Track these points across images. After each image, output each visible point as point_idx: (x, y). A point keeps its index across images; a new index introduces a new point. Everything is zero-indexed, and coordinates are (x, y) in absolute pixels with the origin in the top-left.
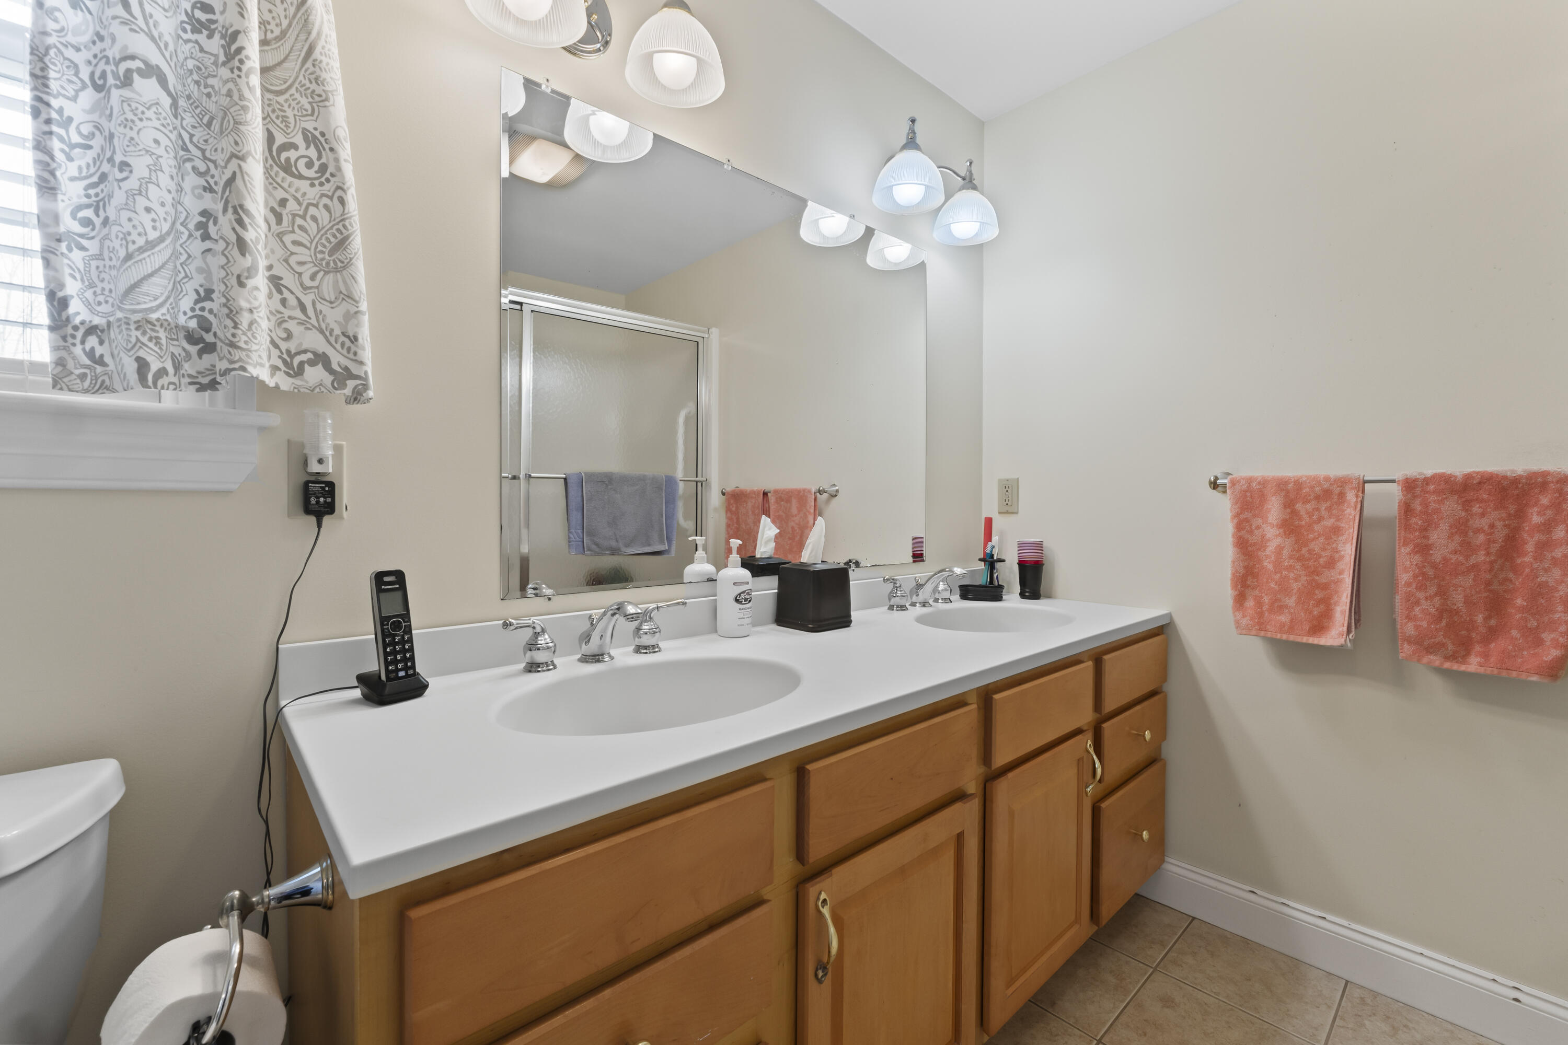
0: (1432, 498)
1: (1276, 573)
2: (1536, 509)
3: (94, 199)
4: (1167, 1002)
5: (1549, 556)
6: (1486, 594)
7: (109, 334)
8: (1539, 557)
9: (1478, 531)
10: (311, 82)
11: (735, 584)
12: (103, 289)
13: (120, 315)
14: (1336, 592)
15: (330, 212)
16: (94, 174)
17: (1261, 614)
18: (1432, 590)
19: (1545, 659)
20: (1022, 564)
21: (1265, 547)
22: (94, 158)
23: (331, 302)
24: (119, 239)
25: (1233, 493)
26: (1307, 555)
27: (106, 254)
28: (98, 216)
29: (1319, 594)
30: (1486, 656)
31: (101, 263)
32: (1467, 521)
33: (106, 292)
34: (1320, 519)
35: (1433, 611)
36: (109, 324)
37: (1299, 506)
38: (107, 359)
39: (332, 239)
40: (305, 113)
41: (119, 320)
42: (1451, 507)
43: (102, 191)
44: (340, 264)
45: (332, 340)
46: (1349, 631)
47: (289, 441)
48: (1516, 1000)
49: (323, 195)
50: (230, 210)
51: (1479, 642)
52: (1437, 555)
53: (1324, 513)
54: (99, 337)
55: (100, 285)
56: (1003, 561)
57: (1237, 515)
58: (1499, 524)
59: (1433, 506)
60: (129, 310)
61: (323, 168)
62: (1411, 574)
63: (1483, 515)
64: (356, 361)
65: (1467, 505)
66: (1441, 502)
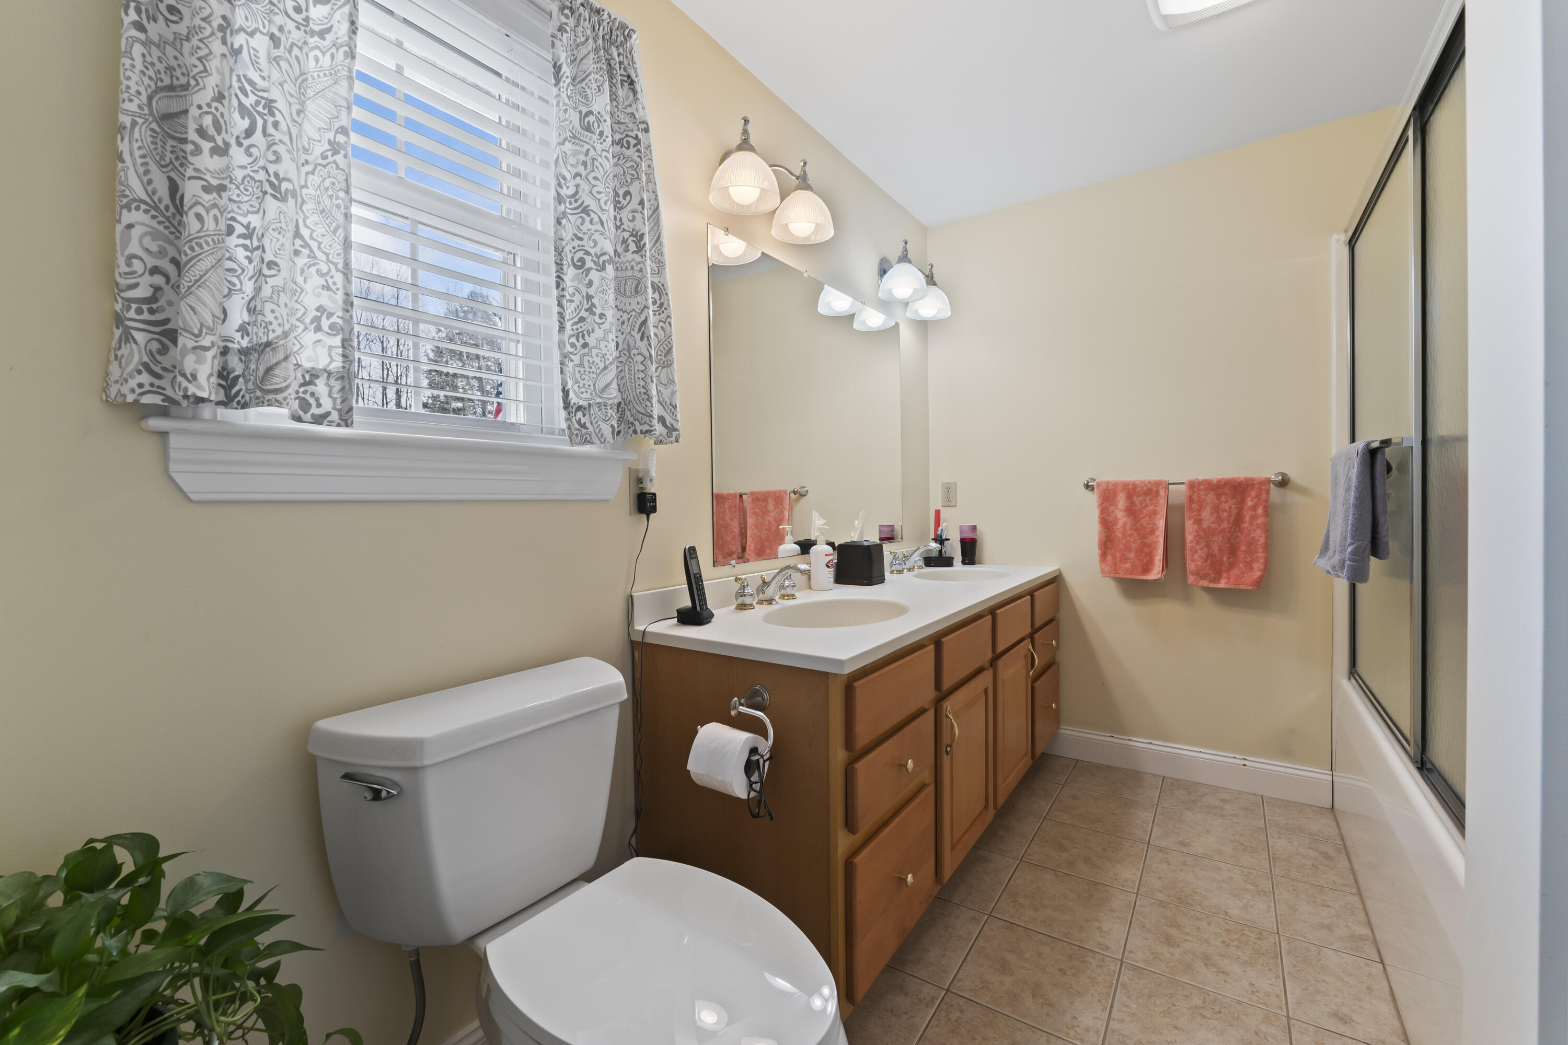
0: (1202, 493)
1: (1123, 539)
2: (1249, 498)
3: (575, 331)
4: (1075, 798)
5: (1255, 523)
6: (1228, 545)
7: (590, 410)
8: (1251, 524)
9: (1224, 511)
10: (659, 255)
11: (826, 555)
12: (584, 385)
13: (599, 400)
14: (1156, 548)
15: (665, 332)
16: (576, 316)
17: (1115, 564)
18: (1203, 544)
19: (1254, 577)
20: (963, 542)
21: (1117, 524)
22: (575, 308)
23: (665, 385)
24: (599, 357)
25: (1098, 491)
26: (1139, 527)
27: (586, 364)
28: (578, 341)
29: (1147, 550)
30: (1229, 579)
31: (582, 370)
32: (1219, 505)
33: (587, 386)
34: (1146, 506)
35: (1204, 555)
36: (590, 405)
37: (1135, 499)
38: (588, 425)
39: (666, 348)
40: (654, 272)
41: (598, 403)
42: (1211, 498)
43: (581, 327)
44: (669, 362)
45: (666, 408)
46: (1163, 570)
47: (629, 468)
48: (1244, 765)
49: (660, 321)
50: (646, 339)
51: (1225, 571)
52: (1205, 525)
53: (1148, 502)
54: (583, 412)
55: (582, 382)
56: (949, 540)
57: (1101, 505)
58: (1233, 507)
59: (1203, 497)
60: (606, 398)
61: (661, 305)
62: (1193, 536)
63: (1226, 502)
64: (676, 420)
65: (1218, 496)
66: (1206, 495)
